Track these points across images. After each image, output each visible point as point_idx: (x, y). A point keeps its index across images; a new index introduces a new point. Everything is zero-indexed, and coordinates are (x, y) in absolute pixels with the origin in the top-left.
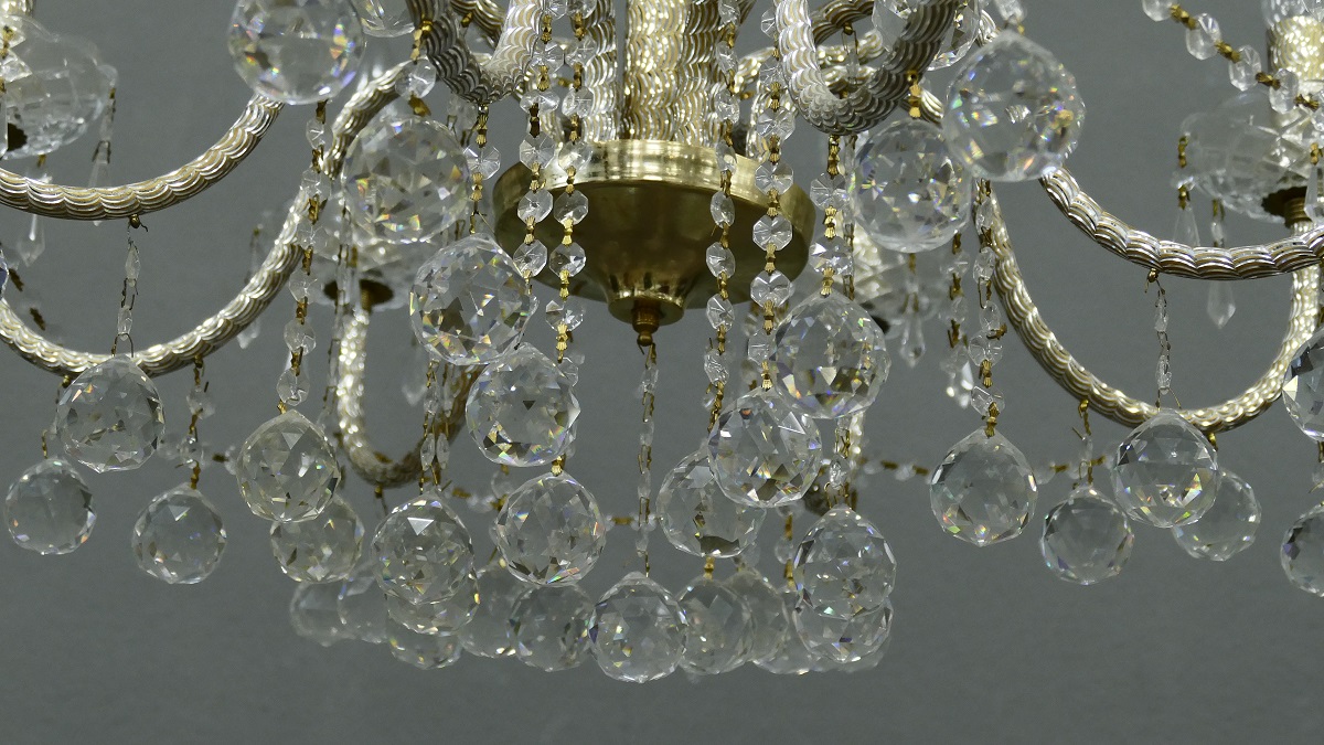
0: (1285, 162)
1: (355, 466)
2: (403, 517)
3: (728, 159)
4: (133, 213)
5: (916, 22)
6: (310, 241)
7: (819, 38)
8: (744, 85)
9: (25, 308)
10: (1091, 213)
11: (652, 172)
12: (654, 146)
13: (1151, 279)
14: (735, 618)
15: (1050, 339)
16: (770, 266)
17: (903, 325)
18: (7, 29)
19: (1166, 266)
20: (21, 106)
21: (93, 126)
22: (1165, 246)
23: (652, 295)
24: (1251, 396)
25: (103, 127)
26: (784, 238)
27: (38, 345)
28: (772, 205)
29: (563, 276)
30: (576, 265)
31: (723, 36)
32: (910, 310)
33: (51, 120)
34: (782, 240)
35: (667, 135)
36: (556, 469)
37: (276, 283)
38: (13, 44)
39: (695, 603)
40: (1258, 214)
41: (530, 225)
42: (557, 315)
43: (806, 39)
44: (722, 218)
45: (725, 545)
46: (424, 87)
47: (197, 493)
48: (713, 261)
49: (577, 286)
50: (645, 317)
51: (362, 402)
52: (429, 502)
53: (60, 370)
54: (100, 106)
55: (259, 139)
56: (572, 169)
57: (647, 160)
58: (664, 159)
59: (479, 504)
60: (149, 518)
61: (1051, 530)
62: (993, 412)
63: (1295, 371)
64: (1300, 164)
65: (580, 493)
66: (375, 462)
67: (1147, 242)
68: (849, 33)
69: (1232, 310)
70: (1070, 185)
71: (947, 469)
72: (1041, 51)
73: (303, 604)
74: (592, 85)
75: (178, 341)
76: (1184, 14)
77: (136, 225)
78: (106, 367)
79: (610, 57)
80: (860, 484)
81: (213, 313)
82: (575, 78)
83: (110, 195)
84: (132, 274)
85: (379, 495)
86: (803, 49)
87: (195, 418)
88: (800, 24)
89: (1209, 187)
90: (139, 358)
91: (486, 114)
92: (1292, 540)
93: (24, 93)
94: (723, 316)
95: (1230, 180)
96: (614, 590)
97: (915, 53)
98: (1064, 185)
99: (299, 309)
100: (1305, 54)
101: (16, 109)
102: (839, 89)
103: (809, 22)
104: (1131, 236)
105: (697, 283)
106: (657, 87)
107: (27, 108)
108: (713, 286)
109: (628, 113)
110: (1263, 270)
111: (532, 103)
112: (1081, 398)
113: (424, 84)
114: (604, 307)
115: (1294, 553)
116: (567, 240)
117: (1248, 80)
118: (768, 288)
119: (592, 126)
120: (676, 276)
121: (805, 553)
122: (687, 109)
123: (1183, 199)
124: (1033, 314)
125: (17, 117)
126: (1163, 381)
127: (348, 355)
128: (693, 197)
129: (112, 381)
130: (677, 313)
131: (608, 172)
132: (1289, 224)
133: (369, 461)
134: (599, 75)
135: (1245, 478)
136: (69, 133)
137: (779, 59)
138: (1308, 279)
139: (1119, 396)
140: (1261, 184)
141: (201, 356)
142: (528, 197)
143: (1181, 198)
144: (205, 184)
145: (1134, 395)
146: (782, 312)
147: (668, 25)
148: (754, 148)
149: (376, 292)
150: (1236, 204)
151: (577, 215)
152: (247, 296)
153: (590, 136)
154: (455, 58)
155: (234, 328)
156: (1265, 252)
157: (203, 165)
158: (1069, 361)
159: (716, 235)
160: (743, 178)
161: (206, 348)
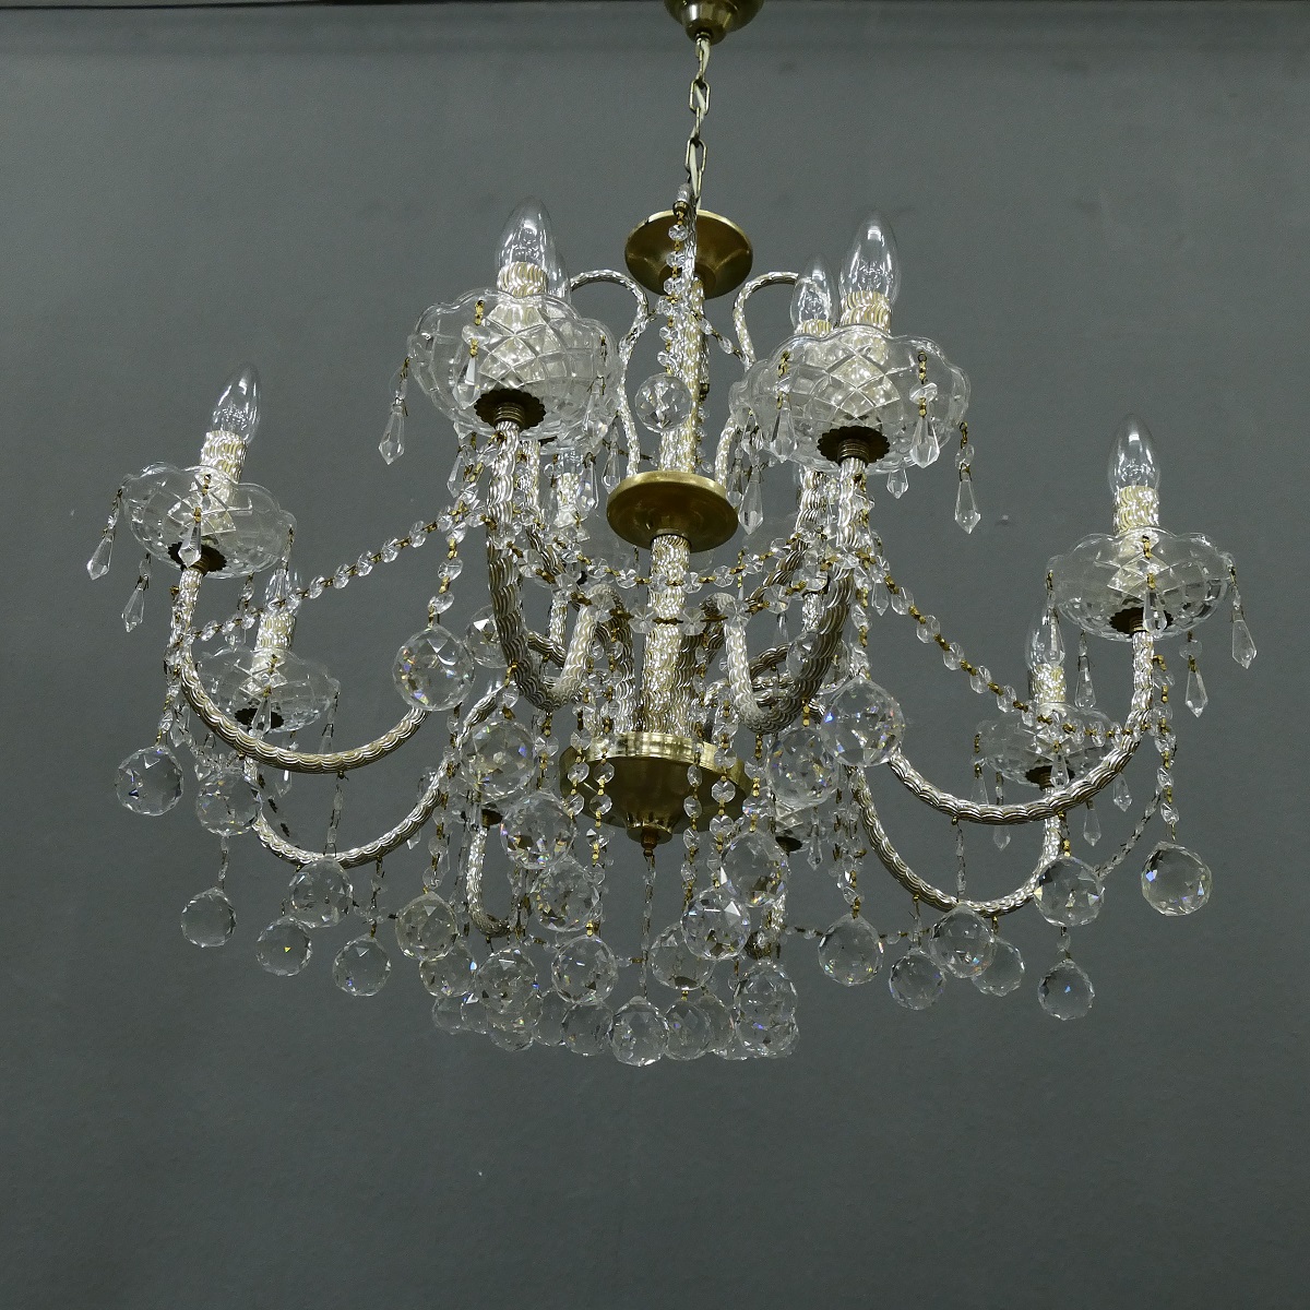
0: (1039, 751)
1: (475, 923)
2: (496, 960)
3: (699, 745)
4: (340, 769)
5: (807, 667)
6: (448, 789)
7: (754, 674)
8: (712, 700)
9: (278, 823)
10: (918, 782)
11: (655, 752)
12: (657, 737)
13: (954, 823)
14: (701, 1024)
15: (895, 857)
16: (721, 811)
17: (810, 845)
18: (274, 656)
19: (963, 816)
20: (281, 702)
21: (324, 714)
22: (962, 803)
23: (653, 826)
24: (1019, 894)
25: (330, 716)
26: (731, 795)
27: (284, 847)
28: (724, 774)
29: (597, 814)
30: (606, 807)
31: (699, 671)
32: (813, 835)
33: (298, 710)
34: (729, 797)
35: (664, 729)
36: (589, 932)
37: (428, 812)
38: (277, 665)
39: (676, 1015)
40: (1024, 782)
41: (575, 783)
42: (594, 839)
43: (745, 675)
44: (694, 781)
45: (691, 983)
46: (512, 701)
47: (374, 940)
48: (688, 806)
49: (607, 819)
50: (650, 839)
51: (481, 883)
52: (513, 950)
53: (296, 862)
54: (328, 703)
55: (419, 727)
56: (605, 750)
57: (652, 745)
58: (662, 745)
59: (550, 948)
60: (344, 954)
61: (895, 975)
62: (857, 903)
63: (1041, 882)
64: (1049, 752)
65: (603, 948)
66: (487, 921)
67: (952, 801)
68: (774, 670)
69: (1008, 839)
70: (905, 765)
71: (828, 937)
72: (879, 688)
73: (440, 1008)
74: (619, 699)
75: (368, 846)
76: (969, 666)
77: (342, 777)
78: (320, 863)
79: (630, 682)
80: (783, 941)
81: (390, 830)
82: (609, 695)
83: (327, 758)
84: (338, 806)
85: (489, 942)
86: (743, 681)
87: (375, 893)
88: (742, 666)
89: (993, 765)
90: (341, 856)
91: (551, 717)
92: (1045, 984)
93: (283, 695)
94: (692, 840)
95: (1006, 761)
96: (624, 1007)
97: (808, 686)
98: (901, 765)
99: (438, 830)
100: (1051, 686)
101: (277, 704)
102: (768, 703)
103: (747, 664)
104: (941, 796)
105: (679, 820)
106: (658, 701)
107: (285, 703)
108: (688, 822)
109: (641, 716)
110: (1023, 820)
111: (579, 710)
112: (915, 894)
113: (512, 700)
114: (624, 830)
115: (1046, 992)
116: (601, 792)
117: (1008, 706)
118: (719, 824)
119: (619, 723)
120: (668, 815)
121: (742, 987)
122: (676, 713)
123: (978, 772)
124: (885, 841)
125: (278, 708)
126: (961, 886)
127: (474, 855)
128: (679, 768)
129: (322, 871)
130: (668, 837)
131: (628, 752)
132: (1041, 788)
133: (483, 920)
134: (624, 693)
135: (1015, 946)
136: (309, 719)
137: (730, 687)
138: (1053, 823)
139: (939, 893)
140: (1025, 764)
141: (381, 856)
142: (574, 767)
143: (976, 771)
144: (384, 753)
145: (947, 892)
146: (727, 840)
147: (666, 664)
148: (716, 739)
149: (492, 817)
150: (1010, 775)
151: (608, 777)
152: (409, 821)
153: (618, 730)
154: (532, 684)
155: (401, 840)
156: (1023, 809)
157: (384, 742)
158: (907, 871)
159: (690, 791)
160: (708, 755)
161: (384, 851)
